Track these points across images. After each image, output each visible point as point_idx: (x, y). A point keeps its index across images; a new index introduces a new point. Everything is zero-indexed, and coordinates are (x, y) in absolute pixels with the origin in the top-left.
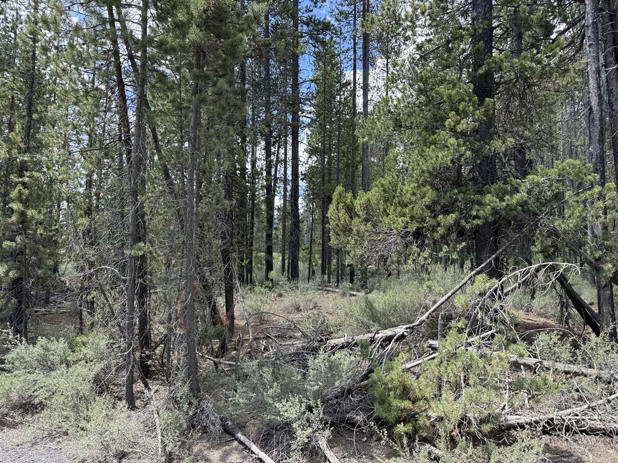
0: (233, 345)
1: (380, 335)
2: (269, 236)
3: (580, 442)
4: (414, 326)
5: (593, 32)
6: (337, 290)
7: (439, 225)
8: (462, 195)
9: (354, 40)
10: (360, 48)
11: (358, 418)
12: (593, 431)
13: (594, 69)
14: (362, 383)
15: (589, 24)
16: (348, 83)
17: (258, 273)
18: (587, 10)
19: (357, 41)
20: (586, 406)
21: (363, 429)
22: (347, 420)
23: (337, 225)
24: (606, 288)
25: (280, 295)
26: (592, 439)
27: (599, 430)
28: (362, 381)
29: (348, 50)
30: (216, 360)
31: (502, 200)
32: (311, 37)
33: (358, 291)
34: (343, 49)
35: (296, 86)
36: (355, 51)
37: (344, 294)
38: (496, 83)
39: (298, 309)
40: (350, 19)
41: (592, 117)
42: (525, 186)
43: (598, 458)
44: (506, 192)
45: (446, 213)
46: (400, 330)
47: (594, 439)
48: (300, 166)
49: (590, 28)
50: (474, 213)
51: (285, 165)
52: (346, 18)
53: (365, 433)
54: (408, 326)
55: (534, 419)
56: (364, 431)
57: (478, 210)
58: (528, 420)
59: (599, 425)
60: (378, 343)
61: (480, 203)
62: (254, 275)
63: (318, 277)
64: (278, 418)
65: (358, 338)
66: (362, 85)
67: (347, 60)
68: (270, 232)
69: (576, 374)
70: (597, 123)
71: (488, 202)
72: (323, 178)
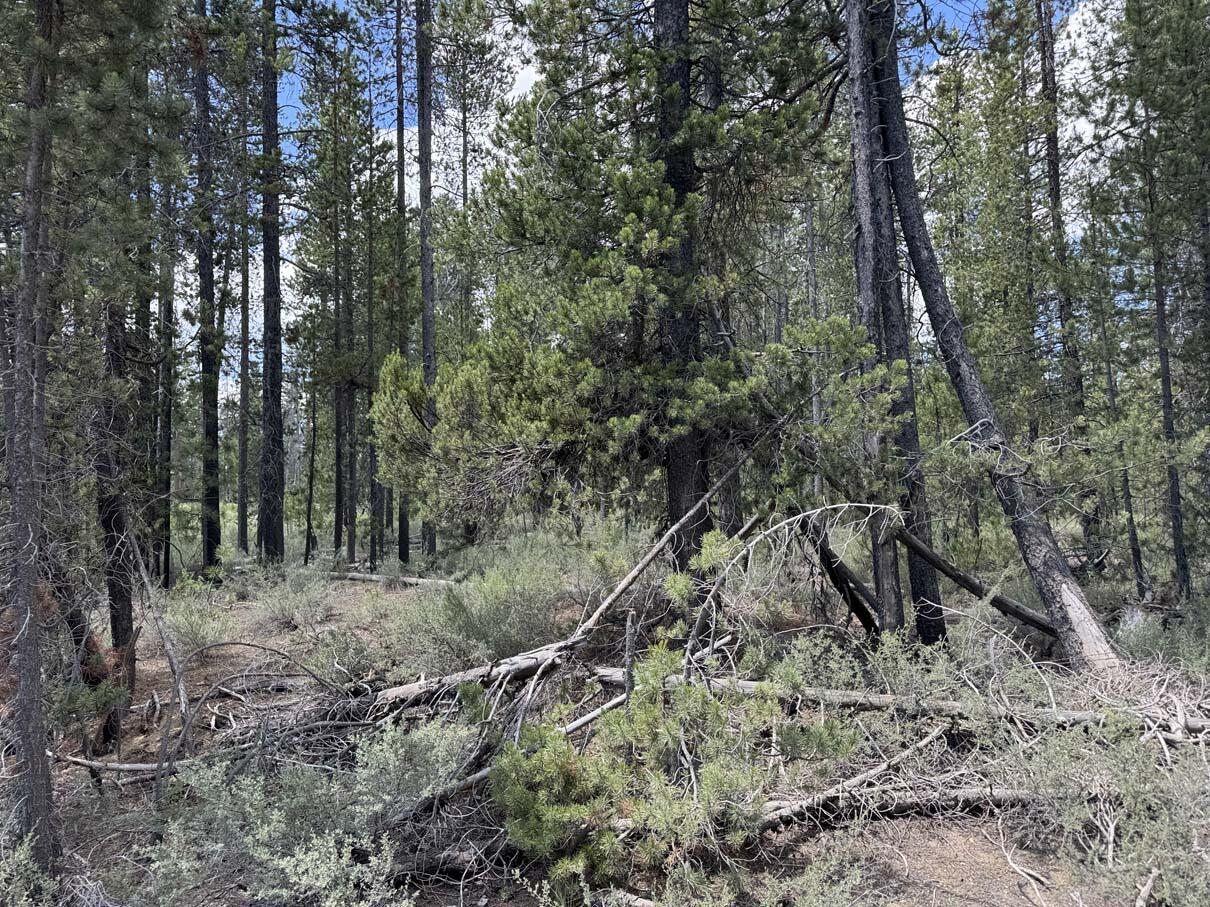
0: (136, 721)
1: (503, 669)
2: (211, 466)
3: (882, 835)
4: (574, 643)
5: (862, 91)
6: (374, 577)
7: (610, 434)
8: (650, 378)
9: (399, 61)
10: (410, 78)
11: (465, 855)
12: (902, 811)
13: (863, 157)
14: (470, 779)
15: (855, 76)
16: (386, 147)
17: (186, 548)
18: (852, 51)
19: (403, 63)
20: (884, 766)
21: (477, 879)
22: (444, 863)
23: (393, 437)
24: (887, 546)
25: (242, 597)
26: (900, 824)
27: (911, 806)
28: (468, 774)
29: (386, 78)
30: (96, 764)
31: (723, 388)
32: (306, 39)
33: (420, 577)
34: (376, 76)
35: (271, 137)
36: (400, 83)
37: (390, 585)
38: (698, 169)
39: (289, 625)
40: (390, 16)
41: (861, 244)
42: (761, 363)
43: (917, 860)
44: (728, 375)
45: (623, 412)
46: (547, 654)
47: (904, 826)
48: (283, 312)
49: (857, 83)
50: (673, 413)
51: (245, 310)
52: (381, 13)
53: (482, 887)
54: (562, 644)
55: (805, 804)
56: (479, 883)
57: (681, 408)
58: (797, 808)
59: (910, 798)
60: (500, 686)
61: (682, 394)
62: (174, 553)
63: (325, 551)
64: (285, 893)
65: (455, 679)
66: (417, 154)
67: (384, 100)
68: (213, 457)
69: (863, 708)
70: (869, 254)
71: (699, 391)
72: (337, 341)
